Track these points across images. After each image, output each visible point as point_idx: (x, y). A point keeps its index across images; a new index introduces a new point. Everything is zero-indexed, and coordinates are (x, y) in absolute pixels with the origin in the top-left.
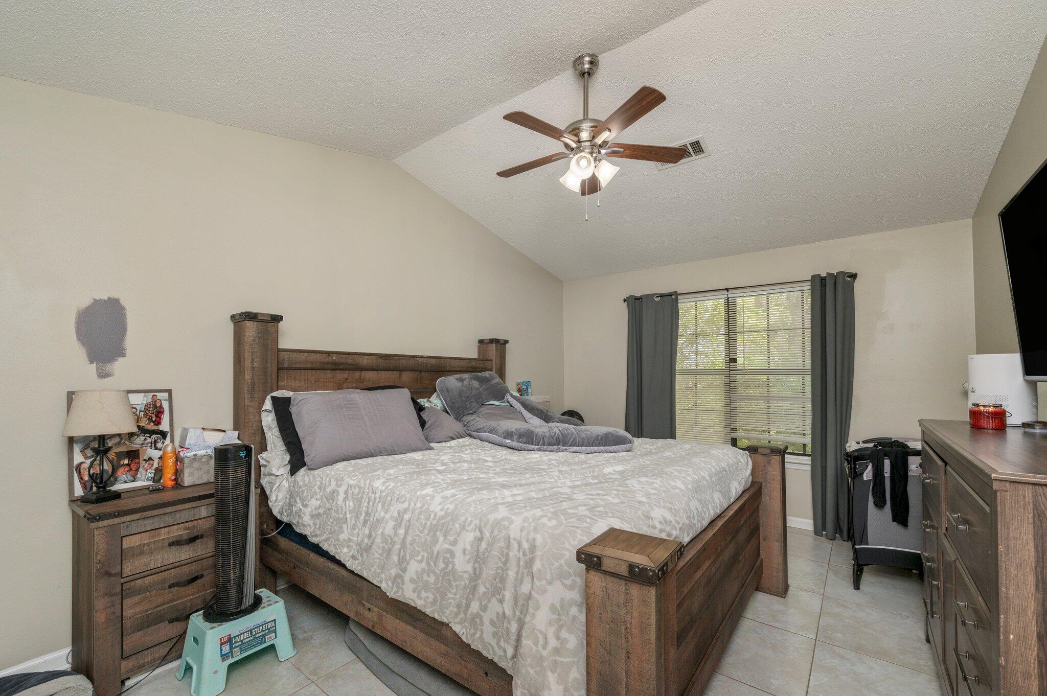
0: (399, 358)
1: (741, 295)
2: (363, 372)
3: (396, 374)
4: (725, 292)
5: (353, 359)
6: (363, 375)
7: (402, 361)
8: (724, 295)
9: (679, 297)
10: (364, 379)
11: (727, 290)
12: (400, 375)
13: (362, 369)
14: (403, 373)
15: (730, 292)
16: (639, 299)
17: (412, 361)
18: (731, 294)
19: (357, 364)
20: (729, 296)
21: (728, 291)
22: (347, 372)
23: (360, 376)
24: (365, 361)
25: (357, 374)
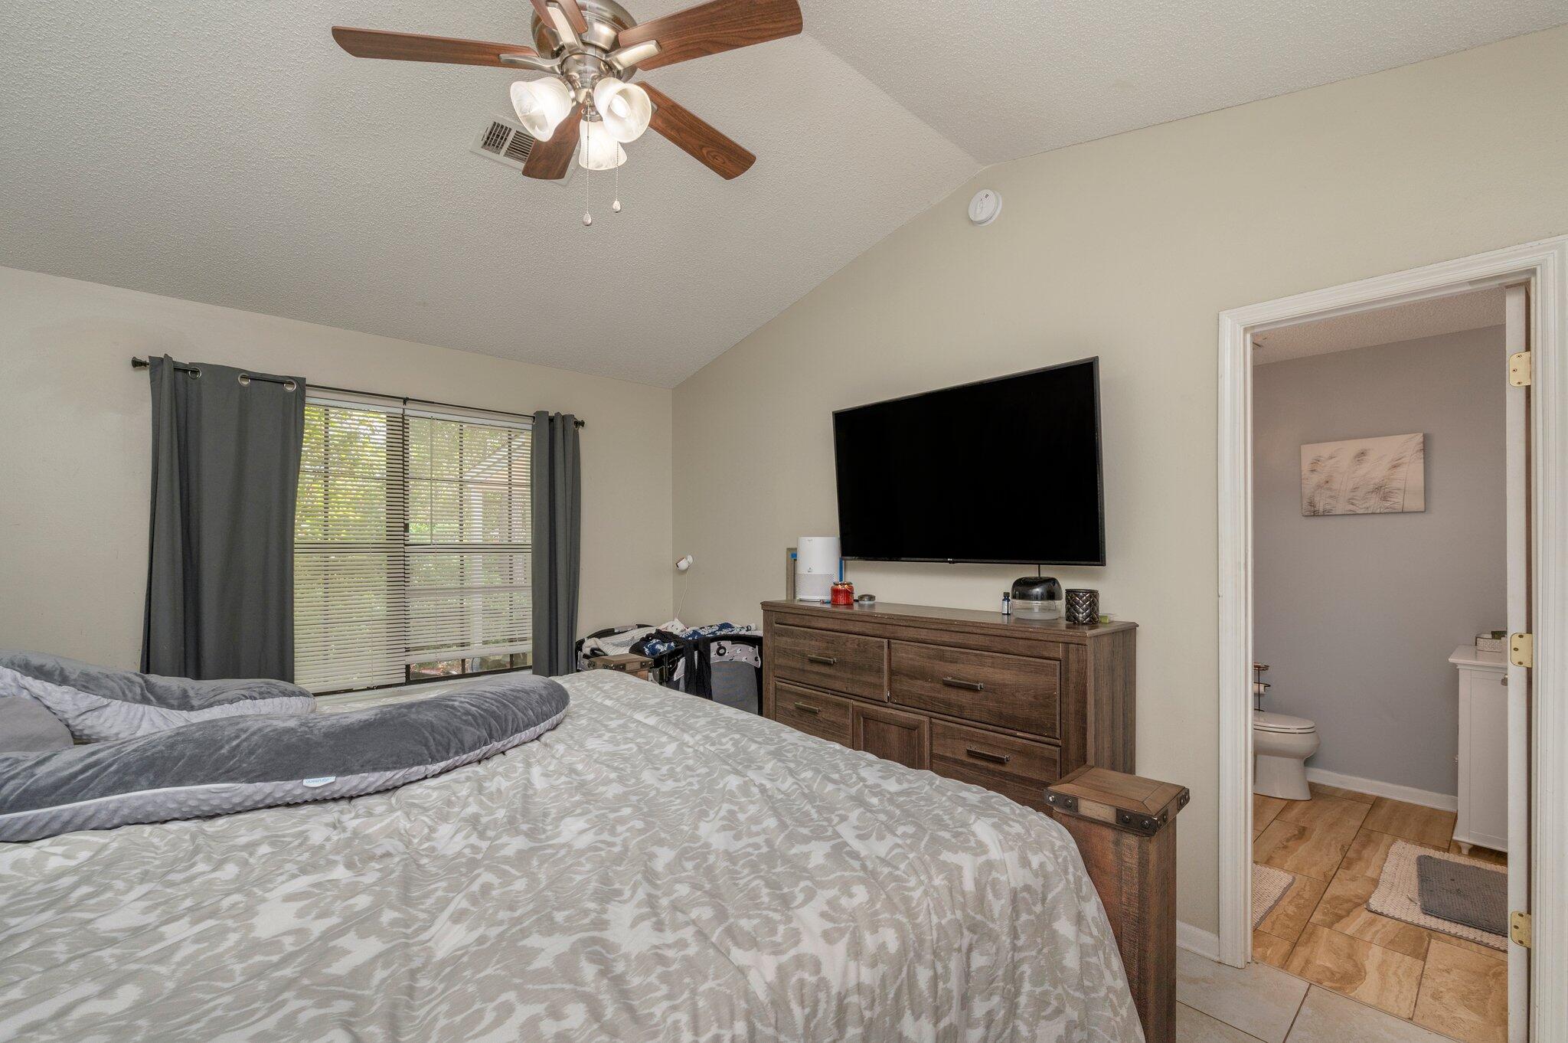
1: (429, 415)
4: (400, 404)
8: (397, 409)
9: (309, 392)
11: (405, 400)
15: (409, 405)
16: (186, 371)
18: (411, 410)
20: (407, 412)
21: (405, 403)
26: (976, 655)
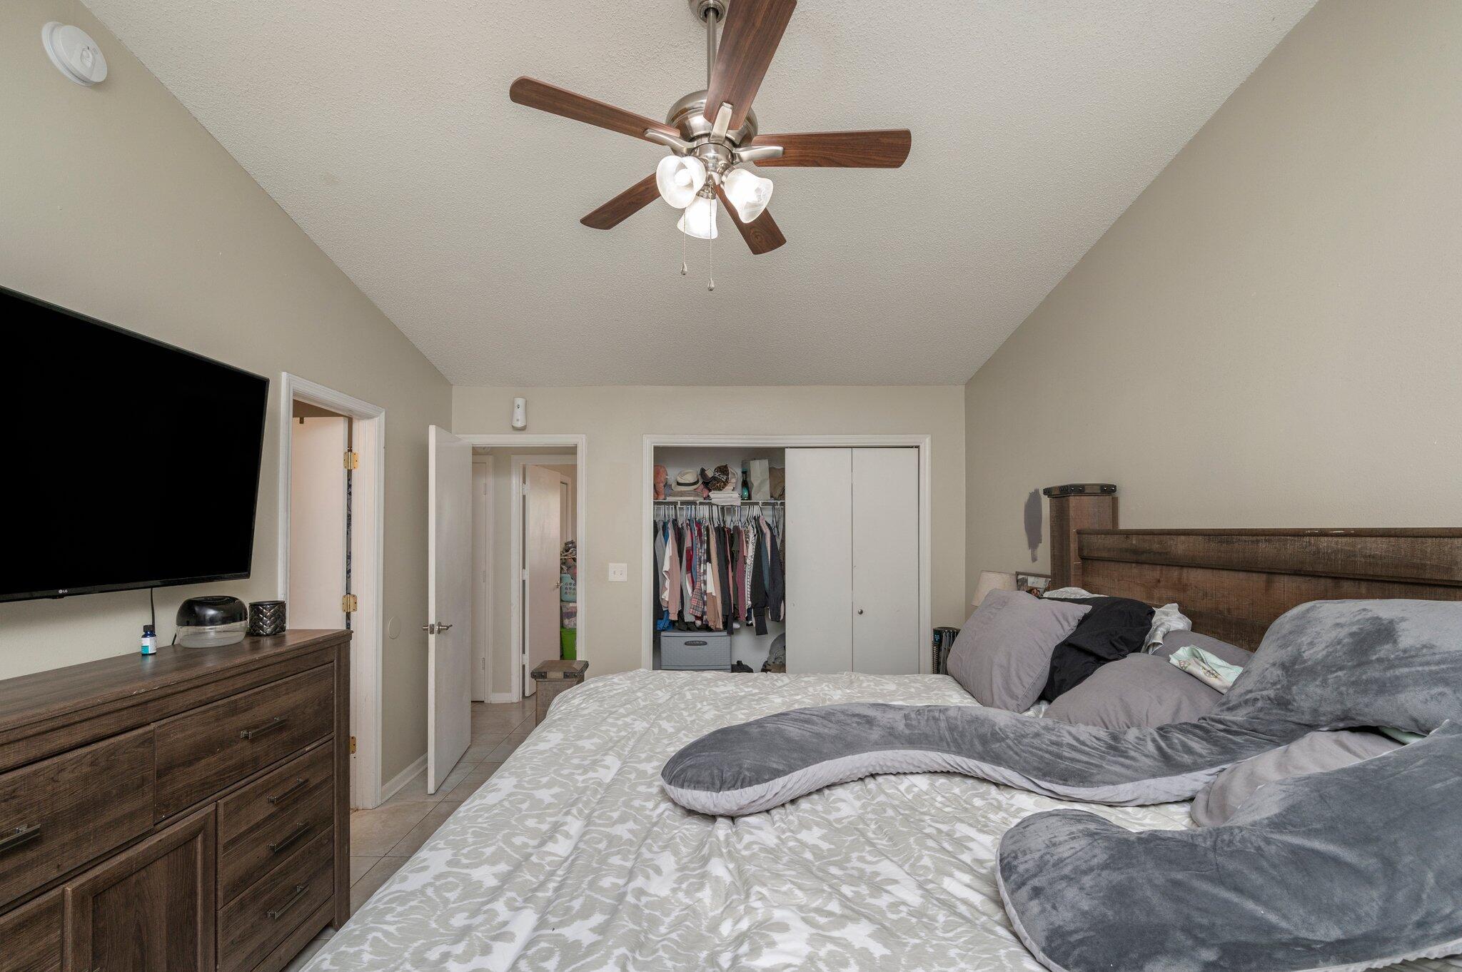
0: (1255, 538)
2: (1185, 570)
3: (1258, 580)
5: (1160, 542)
6: (1185, 575)
7: (1262, 545)
10: (1186, 585)
12: (1269, 584)
13: (1181, 565)
14: (1277, 578)
17: (1292, 547)
19: (1166, 553)
22: (1159, 568)
23: (1180, 579)
24: (1180, 547)
25: (1175, 573)
26: (272, 688)
